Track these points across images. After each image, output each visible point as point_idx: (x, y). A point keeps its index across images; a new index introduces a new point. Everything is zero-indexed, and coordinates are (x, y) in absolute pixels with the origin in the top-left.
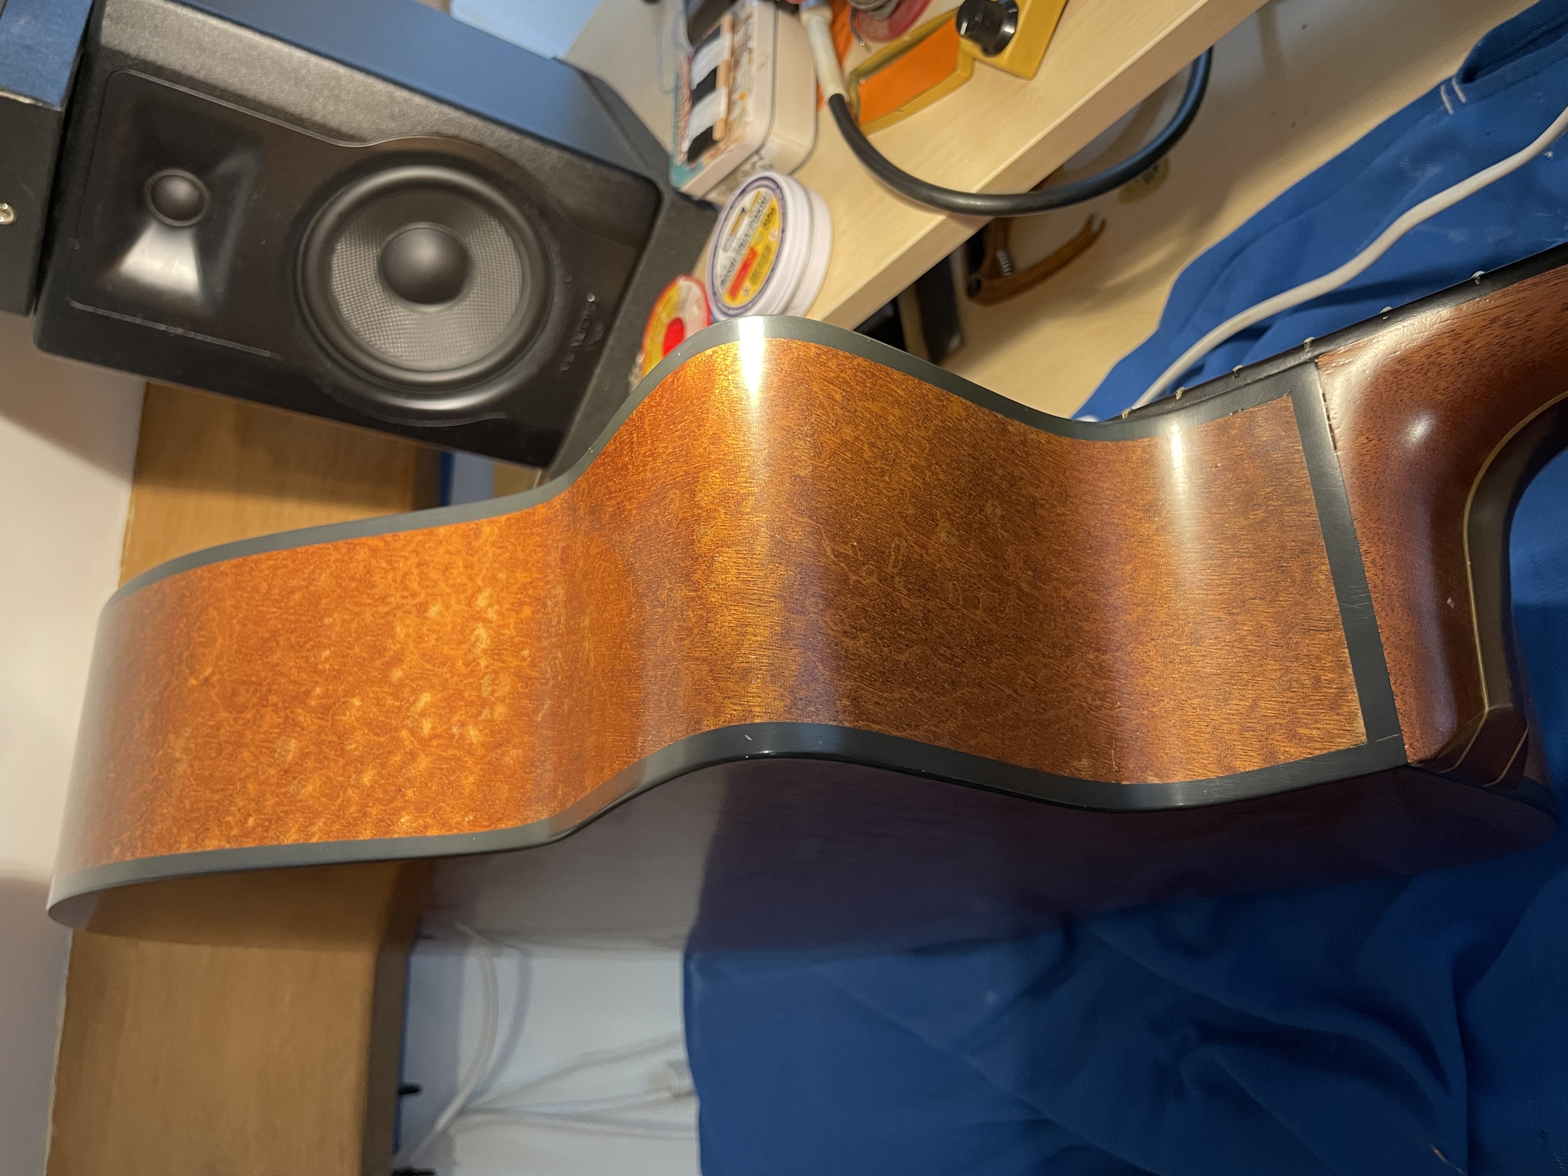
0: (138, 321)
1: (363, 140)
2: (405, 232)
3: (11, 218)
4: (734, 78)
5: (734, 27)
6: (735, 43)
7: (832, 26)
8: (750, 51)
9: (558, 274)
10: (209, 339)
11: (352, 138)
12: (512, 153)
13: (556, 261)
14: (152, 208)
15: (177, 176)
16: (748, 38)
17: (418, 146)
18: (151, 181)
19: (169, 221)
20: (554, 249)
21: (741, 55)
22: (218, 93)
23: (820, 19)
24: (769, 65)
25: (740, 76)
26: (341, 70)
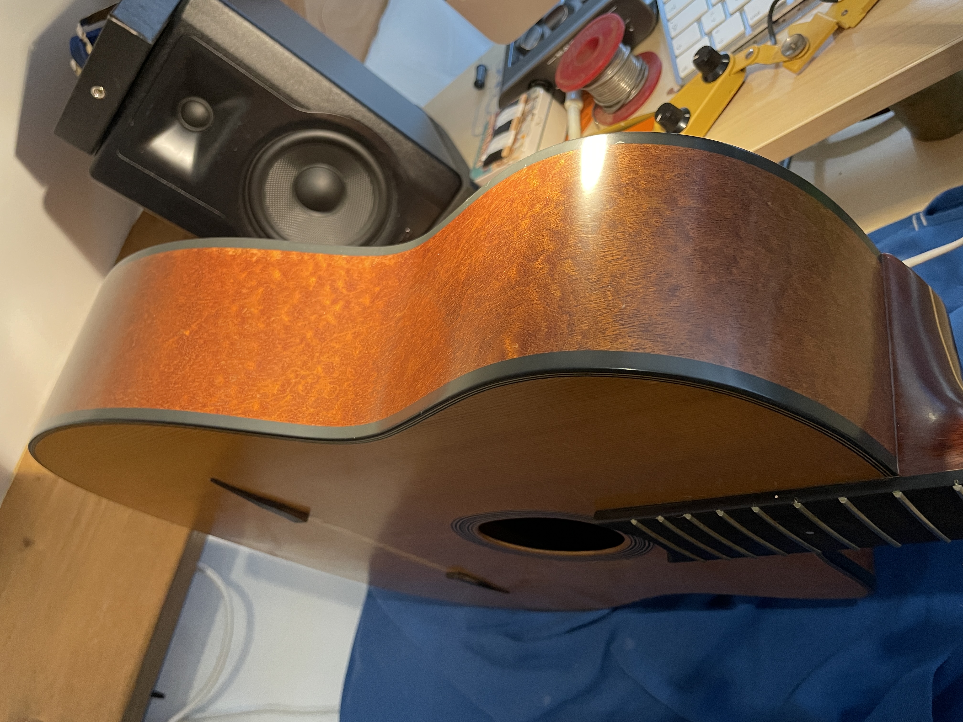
0: (152, 174)
1: (308, 109)
2: (314, 167)
3: (103, 96)
4: (521, 127)
5: (527, 102)
6: (526, 110)
7: (582, 112)
8: (533, 115)
9: (394, 211)
10: (188, 196)
11: (302, 106)
12: (387, 138)
13: (394, 204)
14: (180, 115)
15: (199, 102)
16: (533, 108)
17: (337, 120)
18: (184, 101)
19: (187, 126)
20: (395, 197)
21: (527, 116)
22: (237, 62)
23: (576, 106)
24: (542, 124)
25: (525, 126)
26: (308, 69)
